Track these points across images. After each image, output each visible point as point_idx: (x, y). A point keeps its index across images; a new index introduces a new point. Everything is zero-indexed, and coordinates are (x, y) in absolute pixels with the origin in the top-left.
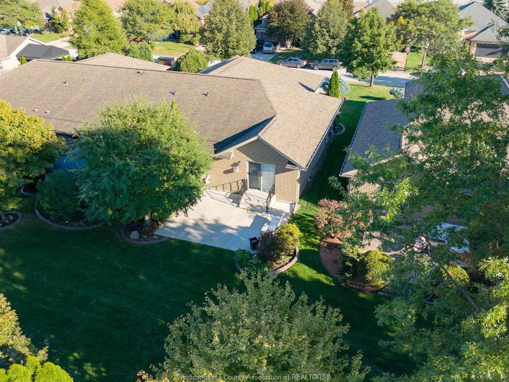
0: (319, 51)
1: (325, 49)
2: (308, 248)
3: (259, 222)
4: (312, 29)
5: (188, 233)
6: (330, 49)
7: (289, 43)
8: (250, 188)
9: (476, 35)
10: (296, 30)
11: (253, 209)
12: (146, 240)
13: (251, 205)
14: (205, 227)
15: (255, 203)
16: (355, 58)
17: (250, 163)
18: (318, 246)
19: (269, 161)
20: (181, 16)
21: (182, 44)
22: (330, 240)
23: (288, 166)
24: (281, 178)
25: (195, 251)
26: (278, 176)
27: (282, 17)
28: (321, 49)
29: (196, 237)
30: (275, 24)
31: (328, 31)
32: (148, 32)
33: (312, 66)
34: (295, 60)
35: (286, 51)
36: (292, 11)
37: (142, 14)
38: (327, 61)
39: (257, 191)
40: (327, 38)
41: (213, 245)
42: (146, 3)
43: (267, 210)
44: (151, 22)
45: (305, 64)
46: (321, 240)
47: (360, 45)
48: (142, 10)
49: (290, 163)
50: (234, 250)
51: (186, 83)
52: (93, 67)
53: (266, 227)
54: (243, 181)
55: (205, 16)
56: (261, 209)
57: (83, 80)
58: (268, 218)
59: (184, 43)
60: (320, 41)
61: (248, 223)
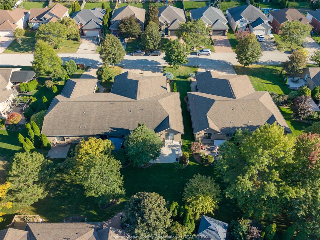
3: (173, 151)
4: (145, 38)
6: (155, 46)
7: (130, 37)
8: (166, 139)
9: (212, 26)
10: (134, 33)
11: (169, 146)
12: (147, 166)
15: (169, 145)
17: (166, 133)
18: (192, 155)
19: (172, 133)
20: (69, 27)
22: (194, 152)
24: (176, 136)
28: (151, 47)
33: (148, 54)
34: (140, 52)
35: (129, 41)
36: (131, 24)
38: (155, 52)
39: (168, 140)
43: (174, 146)
44: (58, 37)
46: (192, 153)
47: (174, 57)
49: (179, 133)
50: (173, 162)
51: (132, 106)
52: (90, 103)
53: (177, 153)
54: (164, 138)
55: (80, 23)
56: (172, 146)
57: (90, 110)
58: (175, 149)
59: (72, 40)
60: (150, 43)
61: (170, 152)
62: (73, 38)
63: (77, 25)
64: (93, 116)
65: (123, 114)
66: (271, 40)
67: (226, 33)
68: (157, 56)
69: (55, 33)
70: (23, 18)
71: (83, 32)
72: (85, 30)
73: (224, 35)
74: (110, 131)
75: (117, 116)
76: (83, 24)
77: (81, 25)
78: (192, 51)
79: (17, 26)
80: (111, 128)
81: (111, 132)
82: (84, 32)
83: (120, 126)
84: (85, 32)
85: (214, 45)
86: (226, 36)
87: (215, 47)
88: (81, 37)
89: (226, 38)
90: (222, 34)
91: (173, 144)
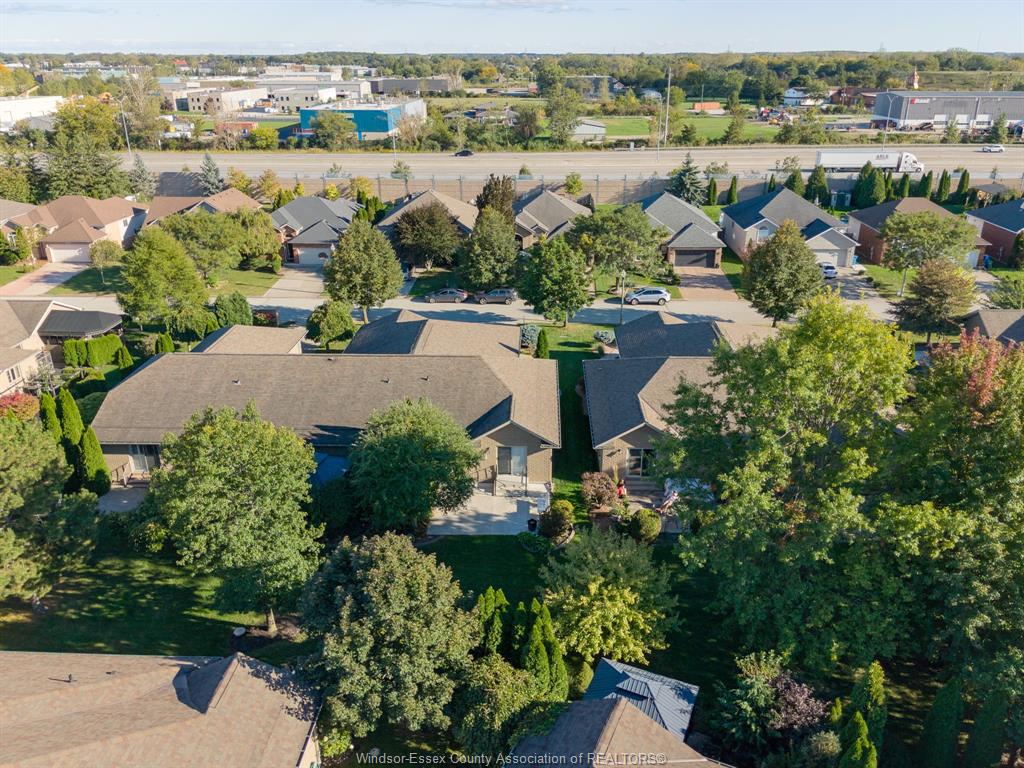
0: (484, 280)
1: (490, 276)
2: (580, 521)
3: (523, 507)
4: (470, 251)
5: (459, 528)
6: (497, 276)
7: (429, 264)
8: (500, 473)
9: (673, 240)
10: (440, 248)
11: (510, 495)
13: (508, 491)
14: (471, 519)
15: (511, 489)
16: (545, 298)
17: (499, 448)
18: (588, 518)
19: (519, 443)
20: (253, 231)
21: (252, 273)
22: (597, 511)
23: (543, 446)
24: (532, 459)
25: (479, 541)
26: (529, 458)
27: (418, 231)
28: (487, 277)
29: (469, 529)
30: (410, 242)
31: (493, 254)
32: (210, 264)
33: (477, 299)
34: (450, 293)
35: (426, 275)
36: (431, 222)
37: (197, 238)
38: (496, 292)
39: (507, 476)
40: (492, 261)
41: (493, 533)
42: (201, 220)
43: (526, 494)
44: (213, 248)
45: (465, 297)
46: (588, 512)
47: (549, 283)
48: (198, 231)
49: (544, 442)
50: (515, 534)
51: (396, 368)
52: (263, 358)
53: (534, 511)
54: (492, 468)
55: (286, 227)
56: (520, 494)
57: (259, 376)
58: (531, 501)
59: (257, 270)
60: (484, 266)
61: (513, 508)
62: (260, 266)
63: (278, 231)
64: (265, 393)
65: (363, 390)
66: (859, 277)
67: (718, 259)
68: (504, 303)
69: (207, 239)
70: (129, 220)
71: (292, 251)
72: (300, 246)
73: (711, 264)
74: (314, 435)
75: (342, 395)
76: (294, 231)
77: (290, 232)
78: (611, 296)
79: (106, 234)
80: (317, 426)
81: (314, 437)
82: (295, 253)
83: (348, 422)
84: (298, 252)
85: (678, 284)
86: (717, 266)
87: (682, 290)
88: (286, 267)
89: (718, 272)
90: (704, 261)
91: (524, 488)
